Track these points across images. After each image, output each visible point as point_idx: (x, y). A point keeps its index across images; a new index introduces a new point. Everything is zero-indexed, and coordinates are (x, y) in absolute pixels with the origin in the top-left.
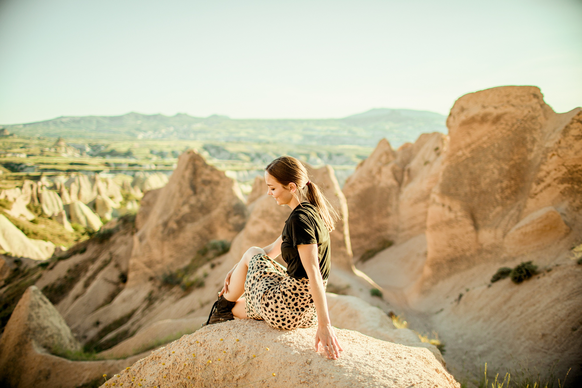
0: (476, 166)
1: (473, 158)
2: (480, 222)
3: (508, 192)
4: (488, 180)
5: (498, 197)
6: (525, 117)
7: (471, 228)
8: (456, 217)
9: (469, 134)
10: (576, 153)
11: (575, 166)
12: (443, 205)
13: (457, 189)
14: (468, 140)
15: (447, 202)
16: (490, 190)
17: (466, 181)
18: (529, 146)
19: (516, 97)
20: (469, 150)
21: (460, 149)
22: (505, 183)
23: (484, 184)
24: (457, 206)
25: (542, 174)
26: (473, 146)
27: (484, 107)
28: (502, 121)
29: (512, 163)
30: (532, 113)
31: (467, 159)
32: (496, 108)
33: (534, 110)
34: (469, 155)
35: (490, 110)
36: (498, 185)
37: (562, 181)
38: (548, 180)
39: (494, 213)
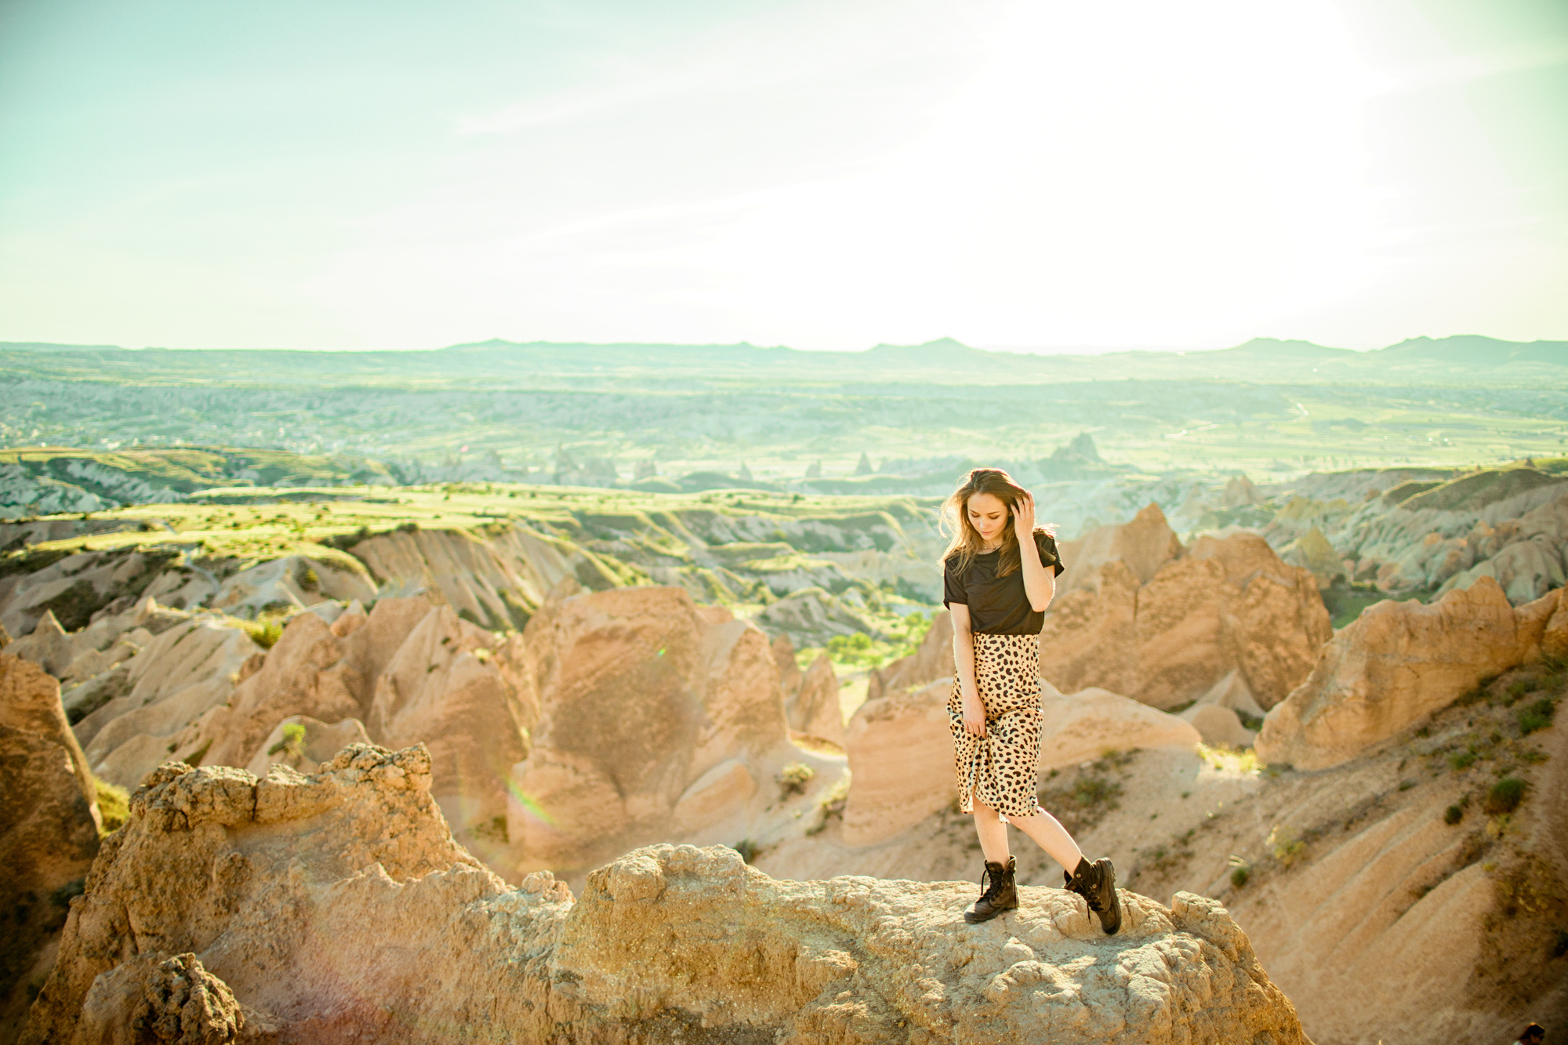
0: (608, 703)
1: (599, 691)
2: (625, 785)
3: (660, 739)
4: (629, 724)
5: (648, 746)
6: (672, 631)
7: (615, 795)
8: (587, 781)
9: (591, 656)
10: (749, 683)
11: (749, 701)
12: (564, 766)
13: (583, 740)
14: (591, 665)
15: (569, 759)
16: (634, 738)
17: (595, 727)
18: (682, 673)
19: (656, 604)
20: (593, 679)
21: (577, 679)
22: (656, 727)
23: (623, 729)
24: (586, 765)
25: (710, 715)
26: (598, 674)
27: (612, 617)
28: (640, 638)
29: (661, 697)
30: (680, 627)
31: (591, 693)
32: (629, 619)
33: (683, 622)
34: (594, 688)
35: (621, 621)
36: (646, 731)
37: (737, 721)
38: (720, 722)
39: (646, 771)
